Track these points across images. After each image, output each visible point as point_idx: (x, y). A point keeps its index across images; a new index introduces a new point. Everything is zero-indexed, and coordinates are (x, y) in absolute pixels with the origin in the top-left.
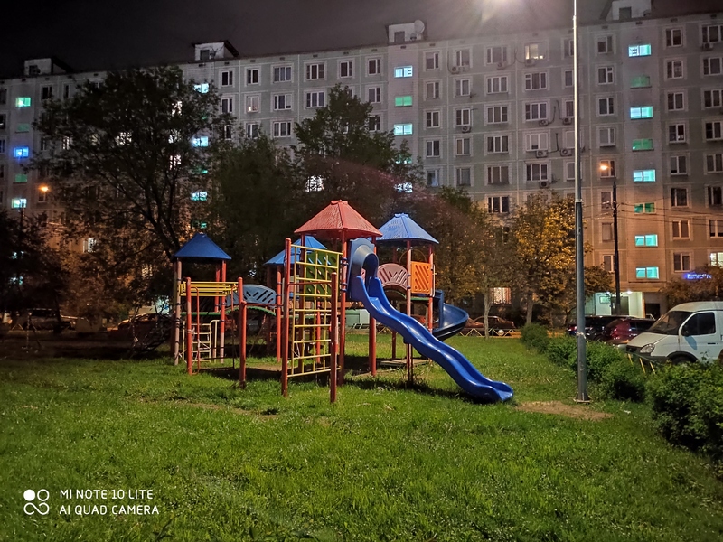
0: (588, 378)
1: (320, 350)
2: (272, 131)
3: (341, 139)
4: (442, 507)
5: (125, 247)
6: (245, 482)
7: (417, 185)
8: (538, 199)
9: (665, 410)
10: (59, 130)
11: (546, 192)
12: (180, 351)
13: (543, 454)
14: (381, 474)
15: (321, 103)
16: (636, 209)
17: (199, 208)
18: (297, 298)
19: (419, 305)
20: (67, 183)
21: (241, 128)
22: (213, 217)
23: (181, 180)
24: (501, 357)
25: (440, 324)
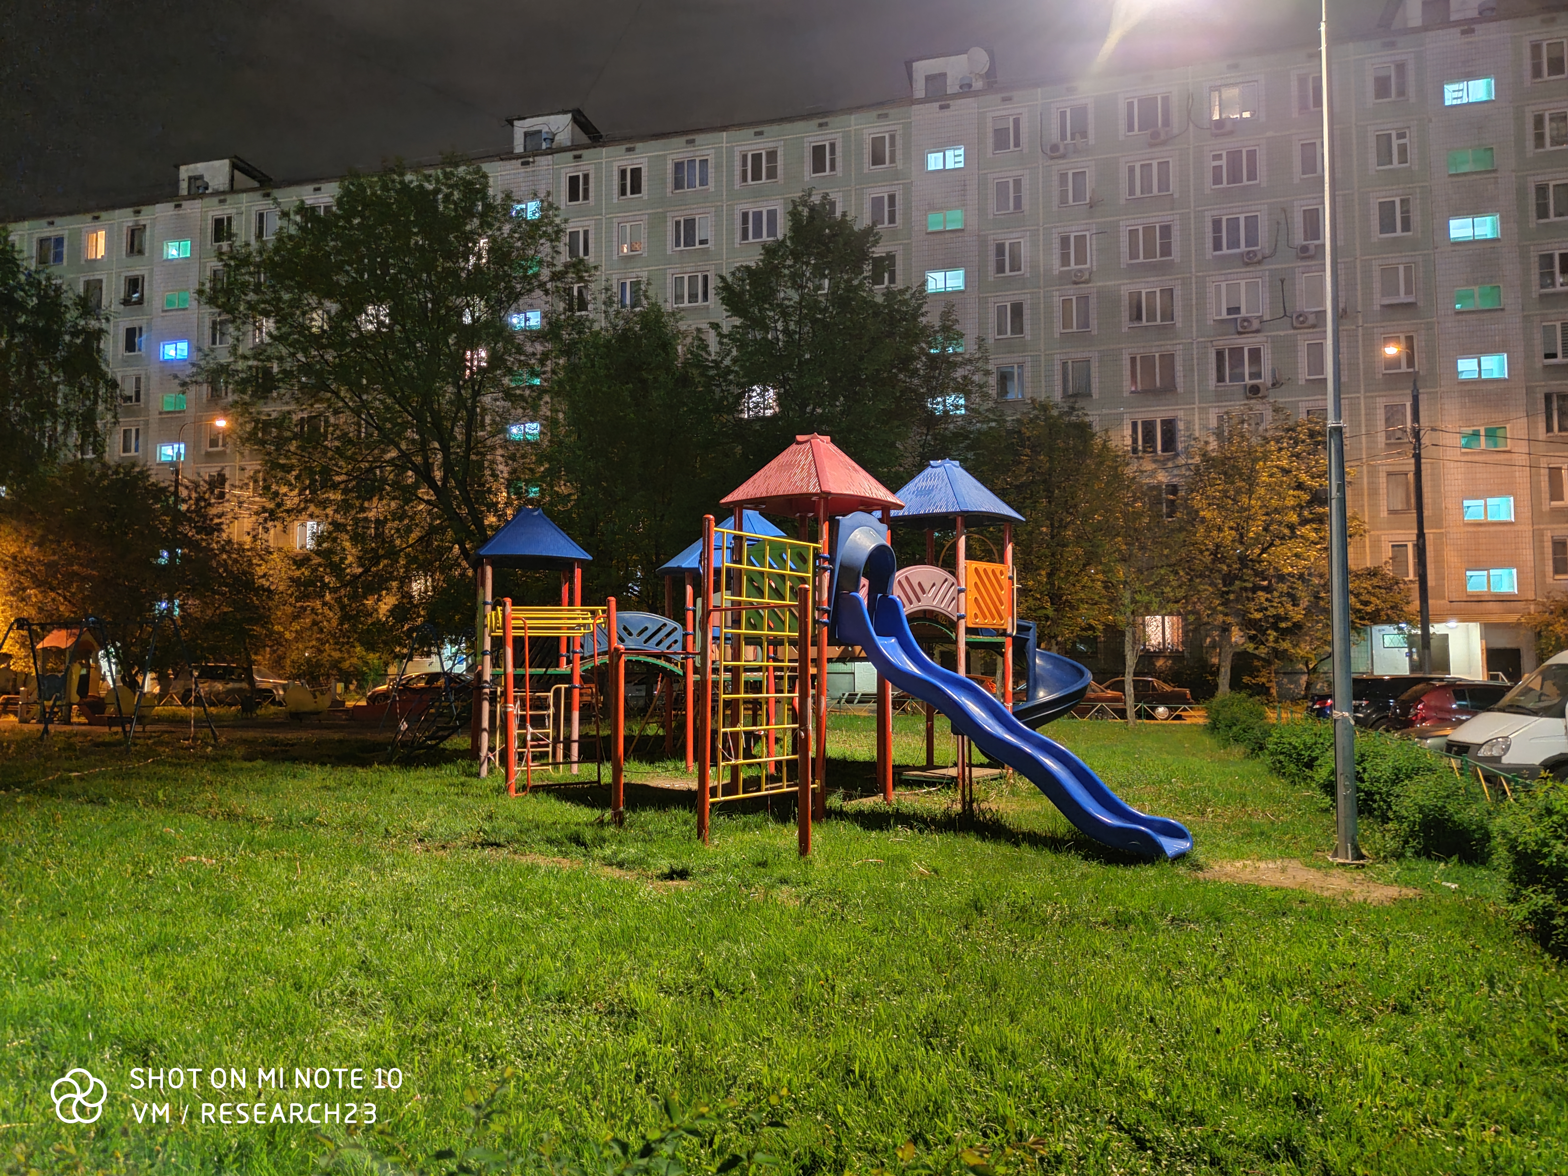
0: (1360, 812)
1: (776, 748)
2: (670, 293)
3: (814, 306)
4: (1044, 1081)
5: (379, 535)
6: (629, 1016)
7: (976, 398)
8: (1243, 422)
9: (1539, 881)
10: (248, 302)
11: (1257, 406)
12: (492, 749)
13: (1263, 973)
14: (913, 1008)
15: (772, 231)
16: (1463, 442)
17: (523, 456)
18: (726, 639)
19: (981, 653)
20: (266, 410)
21: (607, 289)
22: (552, 475)
23: (487, 399)
24: (1165, 766)
25: (1029, 693)
